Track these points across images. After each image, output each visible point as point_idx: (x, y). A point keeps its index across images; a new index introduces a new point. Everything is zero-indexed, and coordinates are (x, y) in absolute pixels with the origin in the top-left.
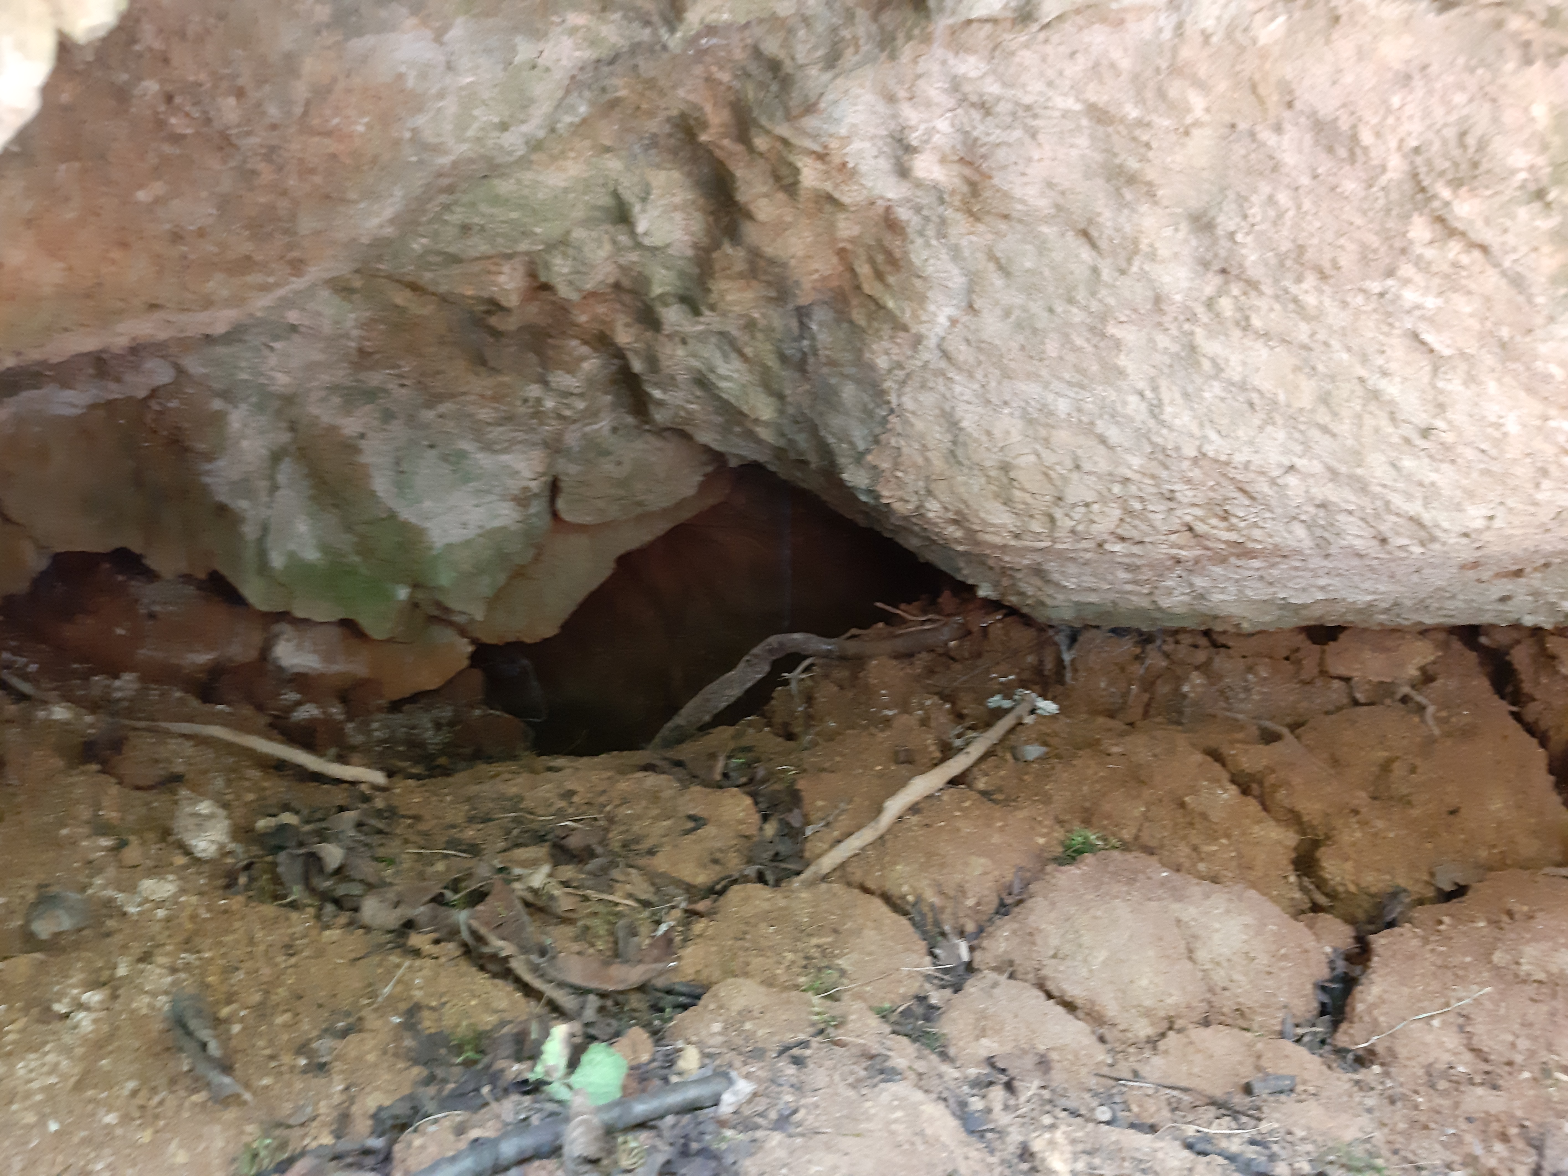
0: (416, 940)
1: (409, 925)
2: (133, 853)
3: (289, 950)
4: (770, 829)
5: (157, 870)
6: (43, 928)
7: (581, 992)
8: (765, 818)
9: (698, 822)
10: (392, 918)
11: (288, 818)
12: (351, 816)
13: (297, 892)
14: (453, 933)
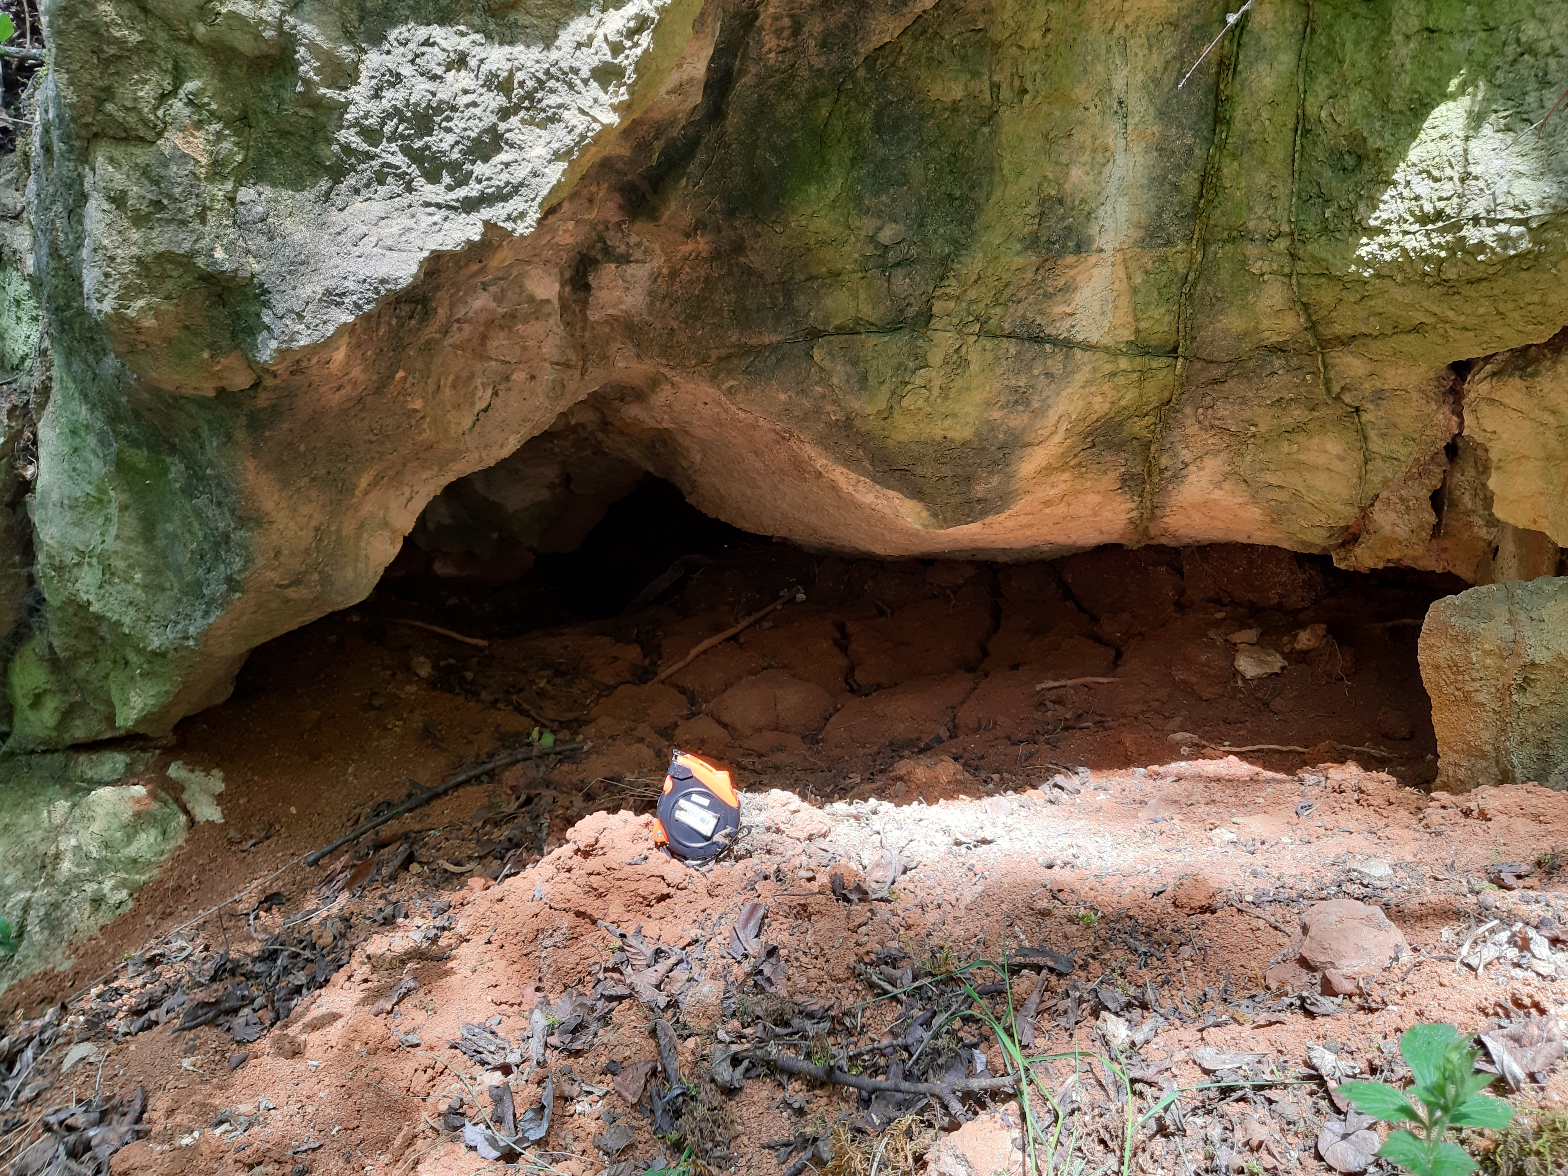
0: (499, 705)
1: (496, 701)
2: (400, 677)
3: (457, 708)
4: (647, 662)
5: (409, 682)
6: (376, 703)
7: (553, 721)
8: (645, 657)
9: (616, 659)
10: (491, 698)
11: (452, 661)
12: (475, 660)
13: (458, 690)
14: (511, 703)
